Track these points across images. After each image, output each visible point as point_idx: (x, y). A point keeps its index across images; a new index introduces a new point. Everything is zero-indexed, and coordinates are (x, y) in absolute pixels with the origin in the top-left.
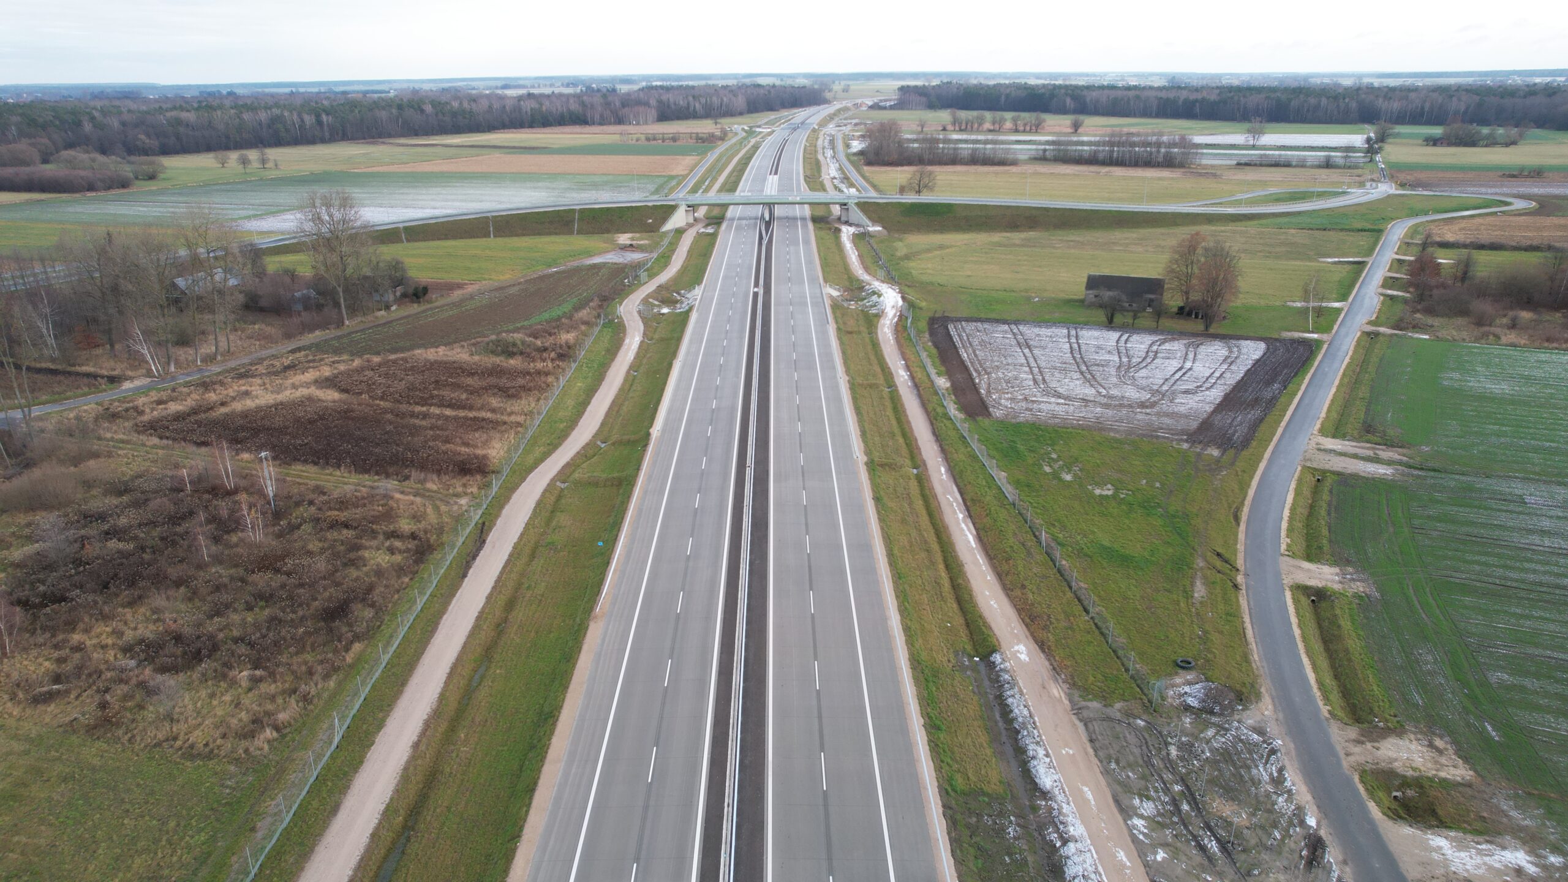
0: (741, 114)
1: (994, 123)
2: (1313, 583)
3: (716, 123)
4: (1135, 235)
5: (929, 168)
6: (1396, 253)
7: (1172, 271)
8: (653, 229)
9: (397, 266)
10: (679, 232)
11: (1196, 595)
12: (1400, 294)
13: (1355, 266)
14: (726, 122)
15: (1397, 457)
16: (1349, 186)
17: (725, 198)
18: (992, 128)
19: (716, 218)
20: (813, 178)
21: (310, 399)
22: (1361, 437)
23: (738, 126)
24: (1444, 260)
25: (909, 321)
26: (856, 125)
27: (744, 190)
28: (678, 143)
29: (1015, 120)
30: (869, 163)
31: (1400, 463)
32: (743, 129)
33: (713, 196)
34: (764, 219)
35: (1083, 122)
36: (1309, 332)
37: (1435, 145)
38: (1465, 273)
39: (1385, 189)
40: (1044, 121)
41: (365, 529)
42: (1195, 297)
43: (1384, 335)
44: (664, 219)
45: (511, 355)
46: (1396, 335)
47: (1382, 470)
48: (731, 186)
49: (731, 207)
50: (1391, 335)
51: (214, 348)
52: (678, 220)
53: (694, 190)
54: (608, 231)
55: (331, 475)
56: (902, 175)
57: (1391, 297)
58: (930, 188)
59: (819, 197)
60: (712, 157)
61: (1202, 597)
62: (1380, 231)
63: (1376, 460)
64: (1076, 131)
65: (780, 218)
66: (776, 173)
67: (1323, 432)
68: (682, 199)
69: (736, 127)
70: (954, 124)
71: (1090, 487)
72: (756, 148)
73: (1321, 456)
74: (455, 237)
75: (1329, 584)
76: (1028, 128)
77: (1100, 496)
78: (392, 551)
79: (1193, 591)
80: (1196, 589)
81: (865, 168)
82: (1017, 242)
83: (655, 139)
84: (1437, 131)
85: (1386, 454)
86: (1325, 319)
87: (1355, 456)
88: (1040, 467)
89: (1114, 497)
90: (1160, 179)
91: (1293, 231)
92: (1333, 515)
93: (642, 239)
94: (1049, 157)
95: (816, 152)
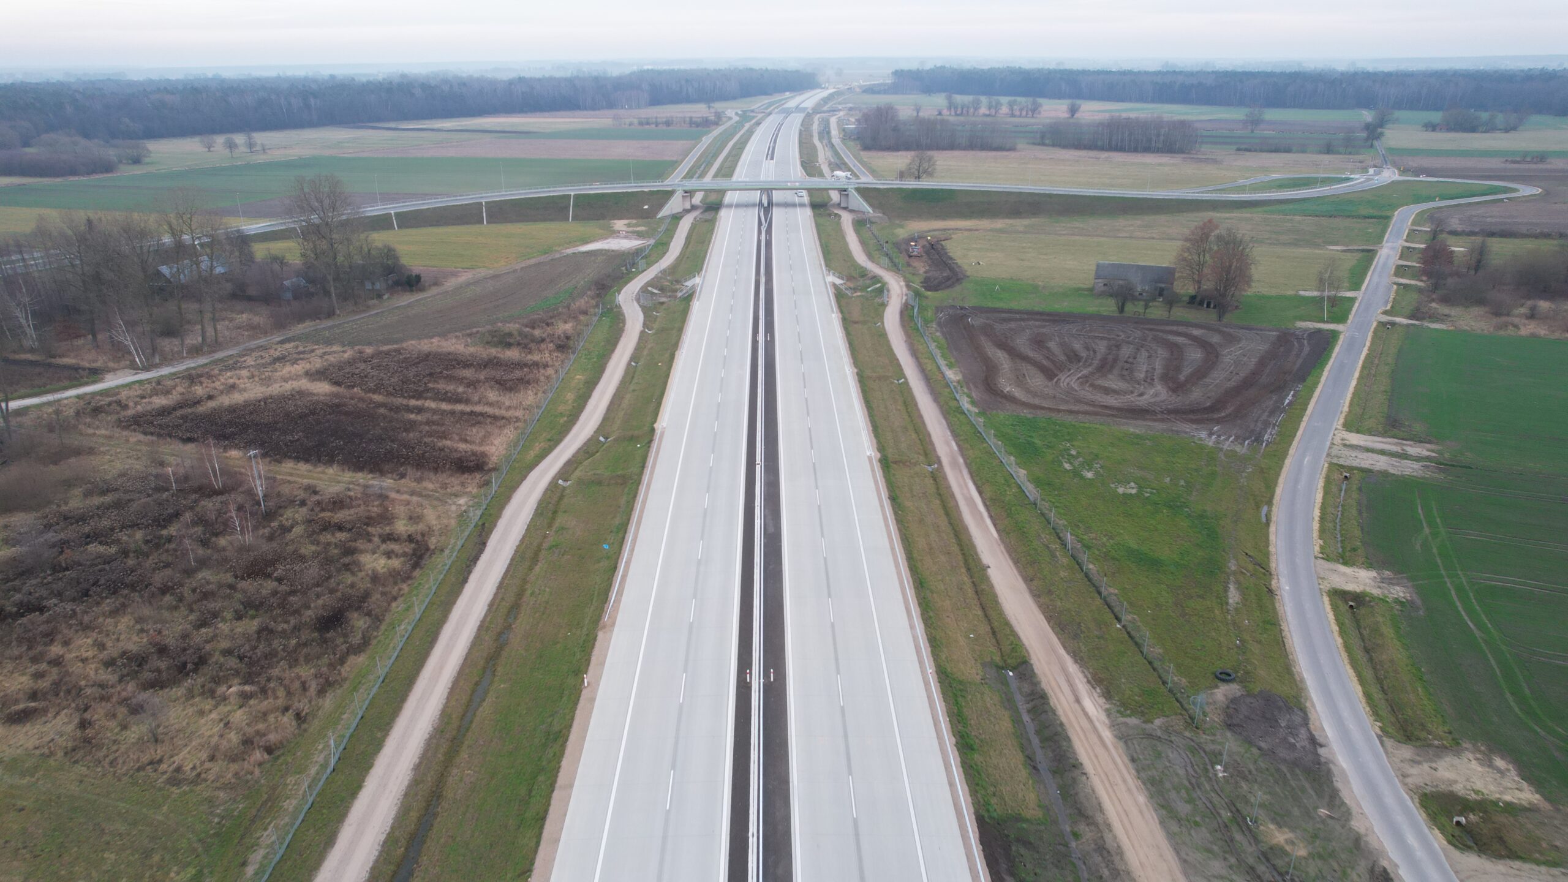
0: (734, 98)
1: (990, 109)
2: (1350, 587)
3: (709, 107)
4: (1139, 222)
5: (930, 153)
6: (1406, 241)
7: (1184, 259)
8: (649, 215)
9: (389, 253)
10: (677, 218)
11: (1231, 601)
12: (1413, 282)
13: (1365, 254)
14: (719, 106)
15: (1425, 453)
16: (1352, 173)
17: (721, 183)
18: (988, 112)
19: (713, 207)
20: (809, 165)
21: (301, 393)
22: (1386, 432)
23: (731, 111)
24: (1459, 248)
25: (916, 310)
26: (850, 109)
27: (741, 174)
28: (671, 128)
29: (1011, 105)
30: (866, 148)
31: (1428, 458)
32: (736, 113)
33: (708, 181)
34: (762, 205)
35: (1080, 106)
36: (1323, 321)
37: (1434, 130)
38: (1479, 261)
39: (1389, 175)
40: (1041, 105)
41: (360, 529)
42: (1208, 286)
43: (1400, 325)
44: (661, 206)
45: (509, 345)
46: (1412, 325)
47: (1410, 468)
48: (727, 171)
49: (729, 193)
50: (1408, 326)
51: (200, 339)
52: (674, 205)
53: (689, 175)
54: (603, 217)
55: (323, 473)
56: (901, 160)
57: (1405, 286)
58: (930, 174)
59: (816, 182)
60: (706, 141)
61: (1237, 603)
62: (1388, 218)
63: (1404, 456)
64: (1073, 115)
65: (779, 205)
66: (772, 158)
67: (1348, 426)
68: (679, 185)
69: (730, 113)
70: (949, 108)
71: (1113, 486)
72: (750, 133)
73: (1346, 452)
74: (446, 224)
75: (1368, 590)
76: (1024, 113)
77: (1124, 494)
78: (389, 555)
79: (1227, 597)
80: (1230, 595)
81: (862, 153)
82: (1021, 229)
83: (648, 123)
84: (1436, 117)
85: (1414, 450)
86: (1339, 310)
87: (1382, 452)
88: (1061, 464)
89: (1137, 496)
90: (1160, 165)
91: (1298, 218)
92: (1365, 515)
93: (639, 226)
94: (1047, 142)
95: (812, 136)
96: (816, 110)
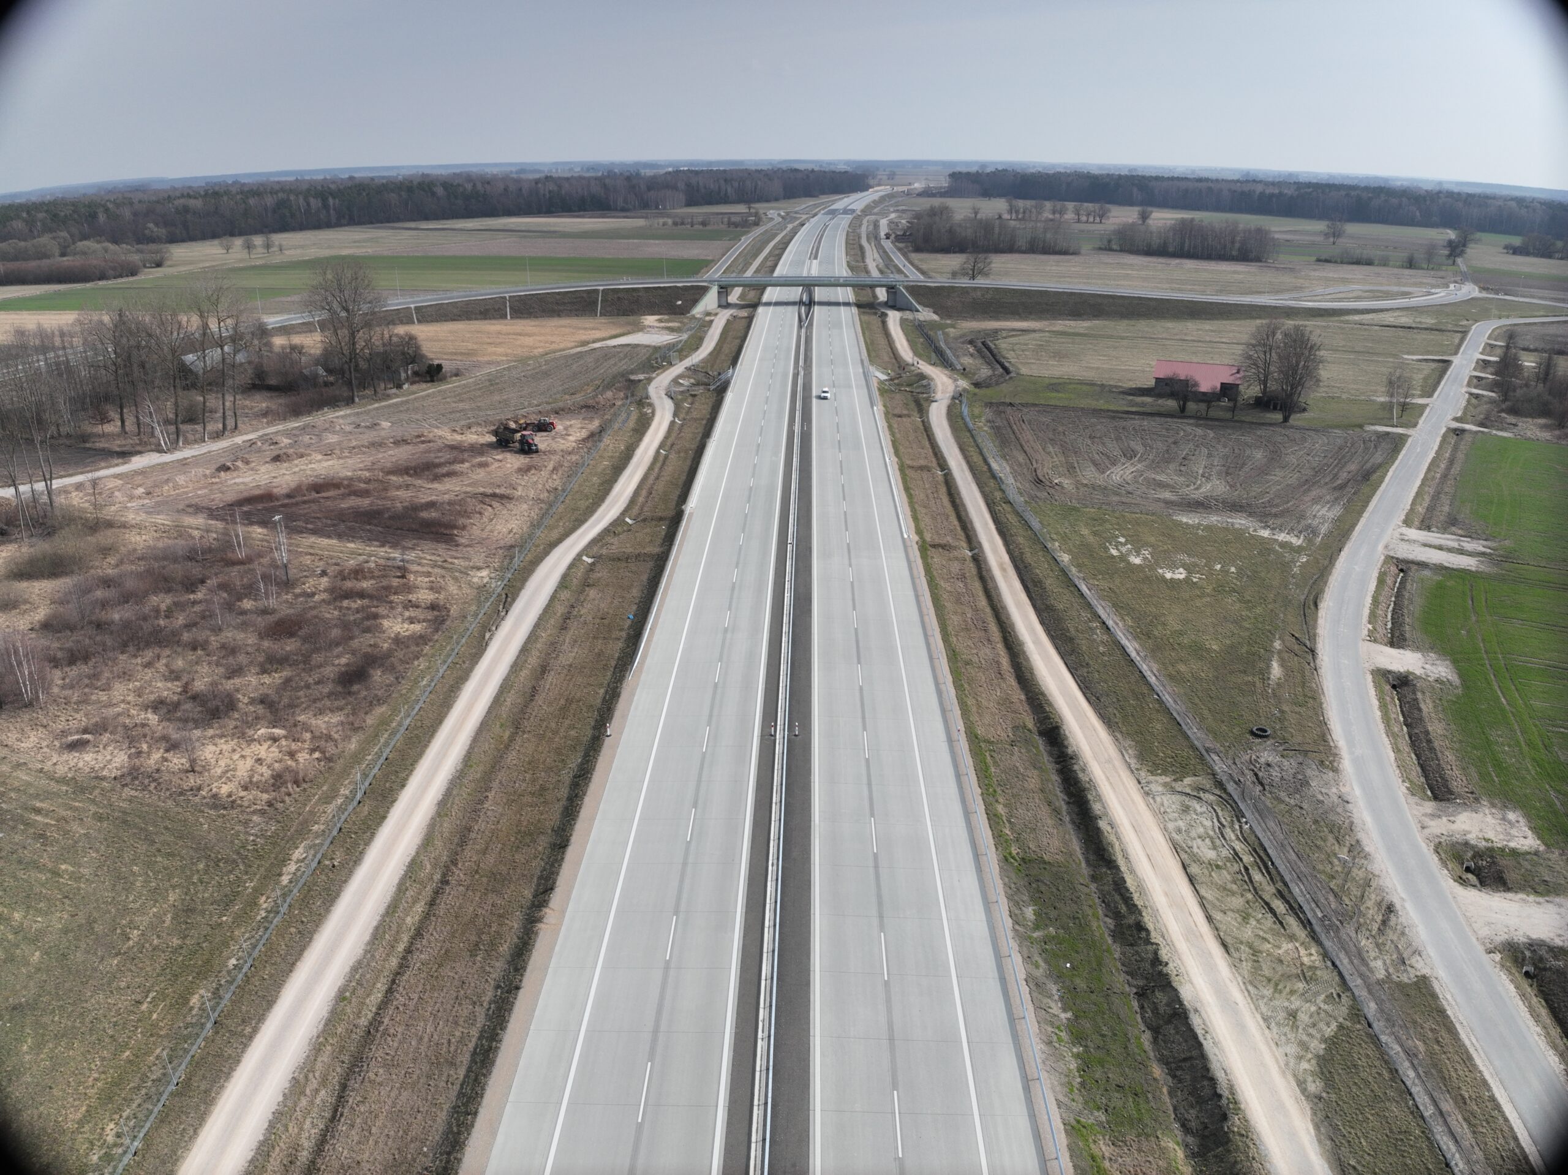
0: (777, 200)
1: (1053, 214)
2: (1393, 665)
3: (750, 208)
4: (1207, 327)
5: (986, 255)
6: (1481, 353)
7: (1250, 358)
8: (683, 311)
9: (411, 343)
10: (711, 315)
11: (1273, 676)
12: (1486, 393)
13: (1441, 364)
14: (760, 207)
15: (1481, 549)
16: (1432, 286)
17: (762, 279)
18: (1051, 218)
20: (855, 263)
22: (1445, 529)
24: (1529, 362)
25: (962, 405)
26: (903, 211)
27: (783, 272)
28: (708, 228)
29: (1077, 211)
30: (918, 250)
31: (1483, 554)
32: (779, 215)
33: (749, 276)
34: (803, 303)
35: (1151, 214)
36: (1393, 426)
37: (1514, 253)
38: (1547, 376)
39: (1470, 291)
40: (1109, 211)
41: (382, 595)
42: (1272, 386)
43: (1470, 431)
44: (695, 302)
46: (1482, 432)
47: (1466, 561)
48: (771, 264)
49: (769, 289)
50: (1477, 432)
51: (221, 426)
52: (710, 301)
53: (729, 270)
54: (633, 313)
55: (344, 546)
56: (955, 261)
57: (1477, 396)
58: (983, 273)
59: (862, 278)
60: (746, 241)
61: (1280, 679)
62: (1464, 333)
63: (1461, 552)
64: (1143, 223)
65: (821, 304)
66: (816, 258)
67: (1407, 522)
68: (715, 283)
69: (772, 213)
70: (1010, 213)
71: (1160, 571)
72: (794, 233)
73: (1405, 546)
74: (469, 318)
75: (1412, 669)
76: (1091, 219)
77: (1171, 579)
78: (411, 620)
79: (1269, 673)
80: (1273, 670)
81: (913, 254)
82: (1082, 331)
83: (683, 223)
84: (1516, 240)
85: (1469, 545)
86: (1409, 414)
87: (1440, 548)
88: (1106, 549)
89: (1187, 580)
90: (1235, 272)
91: (1375, 328)
93: (671, 321)
94: (1115, 247)
95: (860, 238)
96: (867, 210)
